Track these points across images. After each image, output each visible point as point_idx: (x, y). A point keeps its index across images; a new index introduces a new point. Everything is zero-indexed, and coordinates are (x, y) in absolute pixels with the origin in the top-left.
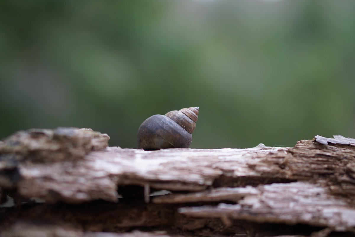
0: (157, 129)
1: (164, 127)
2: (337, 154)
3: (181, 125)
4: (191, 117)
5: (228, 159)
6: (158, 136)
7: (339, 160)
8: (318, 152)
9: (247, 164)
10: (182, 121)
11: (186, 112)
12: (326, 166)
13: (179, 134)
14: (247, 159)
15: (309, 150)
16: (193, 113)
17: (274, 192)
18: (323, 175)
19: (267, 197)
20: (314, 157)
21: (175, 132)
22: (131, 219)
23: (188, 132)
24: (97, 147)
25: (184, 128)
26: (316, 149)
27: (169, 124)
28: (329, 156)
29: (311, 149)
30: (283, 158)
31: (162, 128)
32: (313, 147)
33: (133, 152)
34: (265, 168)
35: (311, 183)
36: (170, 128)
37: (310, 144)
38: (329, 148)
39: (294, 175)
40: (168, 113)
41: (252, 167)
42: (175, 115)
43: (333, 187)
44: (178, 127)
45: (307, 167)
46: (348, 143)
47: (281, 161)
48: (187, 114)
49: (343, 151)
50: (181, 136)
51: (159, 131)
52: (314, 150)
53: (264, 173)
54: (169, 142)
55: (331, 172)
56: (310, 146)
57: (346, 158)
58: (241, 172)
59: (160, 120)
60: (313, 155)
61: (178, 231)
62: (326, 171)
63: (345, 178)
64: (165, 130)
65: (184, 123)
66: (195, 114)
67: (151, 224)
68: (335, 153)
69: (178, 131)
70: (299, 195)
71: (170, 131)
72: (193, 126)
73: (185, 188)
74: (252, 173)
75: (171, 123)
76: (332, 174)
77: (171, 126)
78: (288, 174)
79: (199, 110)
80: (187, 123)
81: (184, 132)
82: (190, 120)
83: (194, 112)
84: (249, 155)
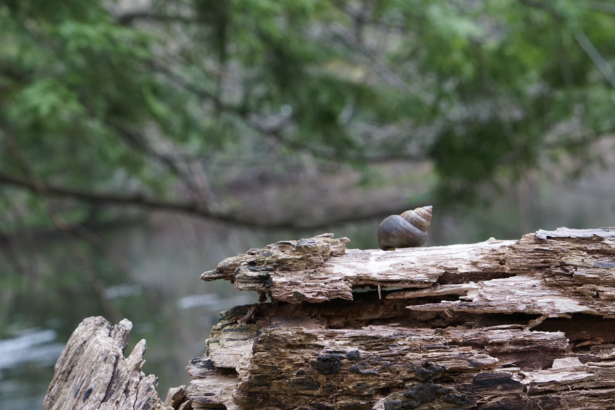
0: (392, 230)
1: (398, 228)
2: (554, 248)
3: (414, 225)
4: (424, 216)
5: (454, 256)
6: (393, 236)
7: (556, 253)
8: (537, 247)
9: (470, 261)
10: (415, 221)
11: (420, 212)
12: (542, 260)
13: (413, 234)
14: (471, 256)
15: (529, 245)
16: (426, 212)
17: (493, 286)
18: (540, 269)
19: (485, 292)
20: (532, 252)
21: (408, 232)
22: (370, 312)
23: (422, 230)
24: (336, 252)
25: (417, 227)
26: (536, 244)
27: (402, 225)
28: (546, 250)
29: (531, 244)
30: (504, 254)
31: (396, 229)
32: (533, 242)
33: (369, 254)
34: (487, 265)
35: (528, 276)
36: (404, 228)
37: (531, 239)
38: (548, 242)
39: (512, 270)
40: (403, 213)
41: (474, 264)
42: (408, 216)
43: (547, 279)
44: (411, 227)
45: (525, 262)
46: (568, 236)
47: (501, 257)
48: (420, 214)
49: (561, 244)
50: (415, 236)
51: (394, 232)
52: (534, 245)
53: (485, 269)
54: (404, 242)
55: (547, 265)
56: (531, 241)
57: (562, 251)
58: (464, 269)
59: (395, 221)
60: (532, 250)
61: (414, 321)
62: (542, 265)
63: (559, 270)
64: (399, 231)
65: (417, 223)
66: (428, 213)
67: (389, 316)
68: (552, 247)
69: (412, 232)
70: (516, 288)
71: (404, 232)
72: (426, 225)
73: (413, 286)
74: (475, 270)
75: (404, 224)
76: (548, 267)
77: (405, 226)
78: (507, 269)
79: (433, 209)
80: (420, 223)
81: (418, 231)
82: (423, 219)
83: (428, 211)
84: (474, 252)
